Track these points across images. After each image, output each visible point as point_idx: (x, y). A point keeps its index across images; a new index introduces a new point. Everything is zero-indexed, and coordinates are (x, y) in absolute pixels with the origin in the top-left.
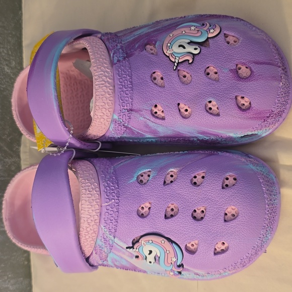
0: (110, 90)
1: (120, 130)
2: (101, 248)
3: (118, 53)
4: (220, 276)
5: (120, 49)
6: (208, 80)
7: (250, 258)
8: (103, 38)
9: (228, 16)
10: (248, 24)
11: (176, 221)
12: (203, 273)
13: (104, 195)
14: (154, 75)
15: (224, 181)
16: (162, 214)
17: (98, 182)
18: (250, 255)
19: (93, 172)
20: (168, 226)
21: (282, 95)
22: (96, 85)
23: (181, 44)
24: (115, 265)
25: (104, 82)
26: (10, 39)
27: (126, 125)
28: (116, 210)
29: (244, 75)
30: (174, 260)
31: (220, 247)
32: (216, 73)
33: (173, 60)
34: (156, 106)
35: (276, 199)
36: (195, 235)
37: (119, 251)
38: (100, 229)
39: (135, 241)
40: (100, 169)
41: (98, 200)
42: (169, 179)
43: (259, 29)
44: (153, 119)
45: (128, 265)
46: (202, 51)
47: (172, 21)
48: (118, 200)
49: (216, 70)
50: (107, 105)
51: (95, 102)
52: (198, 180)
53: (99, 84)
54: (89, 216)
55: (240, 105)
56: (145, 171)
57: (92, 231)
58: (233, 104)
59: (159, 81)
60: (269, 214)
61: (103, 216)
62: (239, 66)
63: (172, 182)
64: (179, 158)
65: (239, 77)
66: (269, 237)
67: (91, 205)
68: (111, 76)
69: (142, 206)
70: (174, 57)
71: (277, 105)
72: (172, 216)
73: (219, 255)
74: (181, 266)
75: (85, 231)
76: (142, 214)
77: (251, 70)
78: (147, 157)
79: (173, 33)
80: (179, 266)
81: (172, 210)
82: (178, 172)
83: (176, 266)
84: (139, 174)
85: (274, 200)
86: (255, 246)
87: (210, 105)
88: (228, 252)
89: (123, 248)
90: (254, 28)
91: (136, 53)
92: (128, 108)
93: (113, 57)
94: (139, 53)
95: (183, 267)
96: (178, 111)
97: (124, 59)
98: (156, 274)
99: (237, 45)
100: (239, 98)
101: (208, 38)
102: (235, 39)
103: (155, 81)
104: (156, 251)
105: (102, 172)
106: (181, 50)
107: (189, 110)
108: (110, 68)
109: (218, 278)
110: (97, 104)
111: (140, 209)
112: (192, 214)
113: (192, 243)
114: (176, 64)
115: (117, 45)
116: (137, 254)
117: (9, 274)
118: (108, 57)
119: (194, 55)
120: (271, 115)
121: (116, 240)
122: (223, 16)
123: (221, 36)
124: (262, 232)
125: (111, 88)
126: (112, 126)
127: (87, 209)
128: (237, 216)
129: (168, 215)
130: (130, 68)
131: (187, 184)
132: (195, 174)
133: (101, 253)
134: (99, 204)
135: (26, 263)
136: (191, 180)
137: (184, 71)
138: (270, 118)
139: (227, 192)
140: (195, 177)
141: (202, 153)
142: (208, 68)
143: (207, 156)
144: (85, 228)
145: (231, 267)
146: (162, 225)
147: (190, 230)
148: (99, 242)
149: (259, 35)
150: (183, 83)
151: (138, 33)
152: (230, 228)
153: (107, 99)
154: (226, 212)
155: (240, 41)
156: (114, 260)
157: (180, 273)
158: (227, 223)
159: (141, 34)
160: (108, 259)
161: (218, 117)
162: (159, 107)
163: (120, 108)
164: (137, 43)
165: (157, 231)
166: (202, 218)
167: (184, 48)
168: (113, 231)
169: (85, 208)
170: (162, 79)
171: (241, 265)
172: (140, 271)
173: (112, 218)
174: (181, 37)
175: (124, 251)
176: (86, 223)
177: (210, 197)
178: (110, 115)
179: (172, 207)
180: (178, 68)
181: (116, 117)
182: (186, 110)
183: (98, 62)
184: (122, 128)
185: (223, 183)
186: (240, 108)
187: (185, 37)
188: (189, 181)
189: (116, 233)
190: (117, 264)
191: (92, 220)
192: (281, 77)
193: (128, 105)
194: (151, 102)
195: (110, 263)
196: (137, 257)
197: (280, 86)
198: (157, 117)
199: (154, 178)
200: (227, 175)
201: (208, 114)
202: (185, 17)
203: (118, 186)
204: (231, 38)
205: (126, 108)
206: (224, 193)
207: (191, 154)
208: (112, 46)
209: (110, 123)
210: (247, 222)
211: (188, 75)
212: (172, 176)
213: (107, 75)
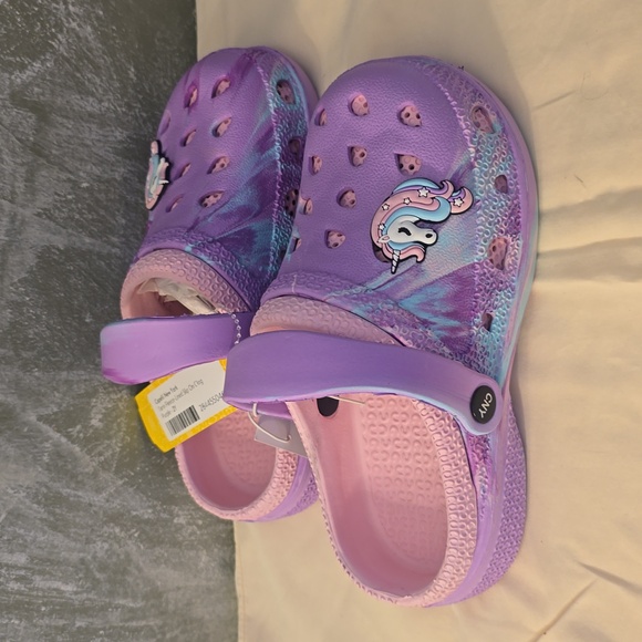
26: (177, 60)
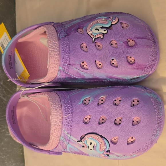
0: (57, 53)
1: (63, 75)
2: (63, 142)
3: (62, 33)
4: (131, 157)
5: (63, 31)
6: (111, 48)
7: (148, 146)
8: (54, 25)
9: (123, 13)
10: (134, 17)
11: (105, 126)
12: (121, 155)
13: (64, 112)
14: (82, 45)
15: (132, 102)
16: (97, 122)
17: (60, 104)
18: (148, 144)
19: (58, 98)
20: (101, 128)
21: (153, 55)
22: (50, 51)
23: (97, 28)
24: (71, 151)
25: (54, 49)
27: (67, 72)
28: (71, 120)
29: (132, 45)
30: (104, 148)
31: (130, 140)
32: (116, 44)
33: (92, 37)
34: (83, 62)
35: (162, 112)
36: (116, 134)
37: (73, 143)
38: (62, 131)
39: (82, 138)
40: (62, 97)
41: (61, 114)
42: (101, 102)
43: (140, 19)
44: (81, 69)
45: (78, 152)
46: (108, 32)
47: (93, 16)
48: (72, 114)
49: (116, 42)
50: (55, 62)
51: (49, 60)
52: (117, 102)
53: (51, 50)
54: (56, 124)
55: (129, 61)
56: (87, 97)
57: (58, 132)
58: (125, 61)
59: (85, 48)
60: (158, 121)
61: (64, 123)
62: (129, 40)
63: (102, 103)
64: (106, 90)
65: (129, 46)
66: (159, 134)
67: (57, 117)
68: (58, 46)
69: (86, 117)
70: (93, 35)
71: (150, 61)
72: (103, 123)
73: (130, 145)
74: (108, 151)
75: (54, 132)
76: (86, 122)
77: (135, 42)
78: (88, 90)
79: (92, 22)
80: (107, 151)
81: (103, 119)
82: (105, 98)
83: (105, 151)
84: (84, 99)
85: (161, 113)
86: (150, 139)
87: (113, 62)
88: (135, 143)
89: (75, 142)
90: (137, 19)
91: (72, 33)
92: (68, 63)
93: (59, 35)
94: (74, 33)
95: (110, 152)
96: (95, 65)
97: (66, 36)
98: (94, 156)
99: (127, 28)
100: (129, 58)
101: (112, 25)
102: (126, 25)
103: (83, 49)
104: (94, 143)
105: (63, 98)
106: (97, 31)
107: (101, 64)
108: (58, 41)
109: (130, 158)
110: (50, 61)
111: (84, 119)
112: (114, 122)
113: (114, 138)
114: (94, 39)
115: (62, 29)
116: (83, 145)
117: (12, 160)
118: (57, 36)
119: (104, 34)
120: (147, 67)
121: (71, 137)
122: (120, 13)
123: (119, 24)
124: (154, 131)
125: (58, 52)
126: (59, 73)
127: (54, 120)
128: (140, 122)
129: (101, 122)
130: (69, 41)
131: (111, 105)
132: (115, 99)
133: (63, 145)
134: (61, 116)
135: (21, 154)
136: (113, 102)
137: (98, 43)
138: (146, 68)
139: (134, 109)
140: (115, 101)
141: (120, 87)
142: (112, 41)
143: (122, 89)
144: (54, 130)
145: (137, 152)
146: (97, 128)
147: (113, 131)
148: (62, 138)
149: (140, 23)
150: (98, 49)
151: (74, 23)
152: (136, 129)
153: (56, 58)
154: (134, 120)
155: (129, 26)
156: (70, 149)
157: (108, 155)
158: (134, 126)
159: (75, 23)
160: (67, 148)
161: (117, 68)
162: (85, 63)
163: (63, 63)
164: (73, 28)
165: (95, 131)
166: (120, 124)
167: (98, 30)
168: (70, 132)
169: (53, 119)
170: (86, 47)
171: (143, 150)
172: (85, 155)
173: (69, 125)
174: (97, 24)
175: (76, 143)
176: (54, 127)
177: (124, 112)
178: (57, 67)
179: (103, 118)
180: (95, 41)
181: (61, 68)
182: (100, 65)
183: (51, 38)
184: (64, 74)
185: (131, 104)
186: (129, 63)
187: (99, 24)
188: (112, 103)
189: (71, 133)
190: (72, 151)
191: (57, 126)
192: (152, 46)
193: (67, 61)
194: (80, 60)
195: (68, 150)
196: (83, 146)
197: (151, 51)
198: (84, 69)
199: (92, 101)
200: (134, 99)
201: (111, 66)
202: (100, 13)
203: (72, 106)
204: (125, 24)
205: (66, 63)
206: (132, 109)
207: (113, 87)
208: (59, 30)
209: (58, 71)
210: (145, 125)
211: (100, 45)
212: (102, 100)
213: (56, 45)
